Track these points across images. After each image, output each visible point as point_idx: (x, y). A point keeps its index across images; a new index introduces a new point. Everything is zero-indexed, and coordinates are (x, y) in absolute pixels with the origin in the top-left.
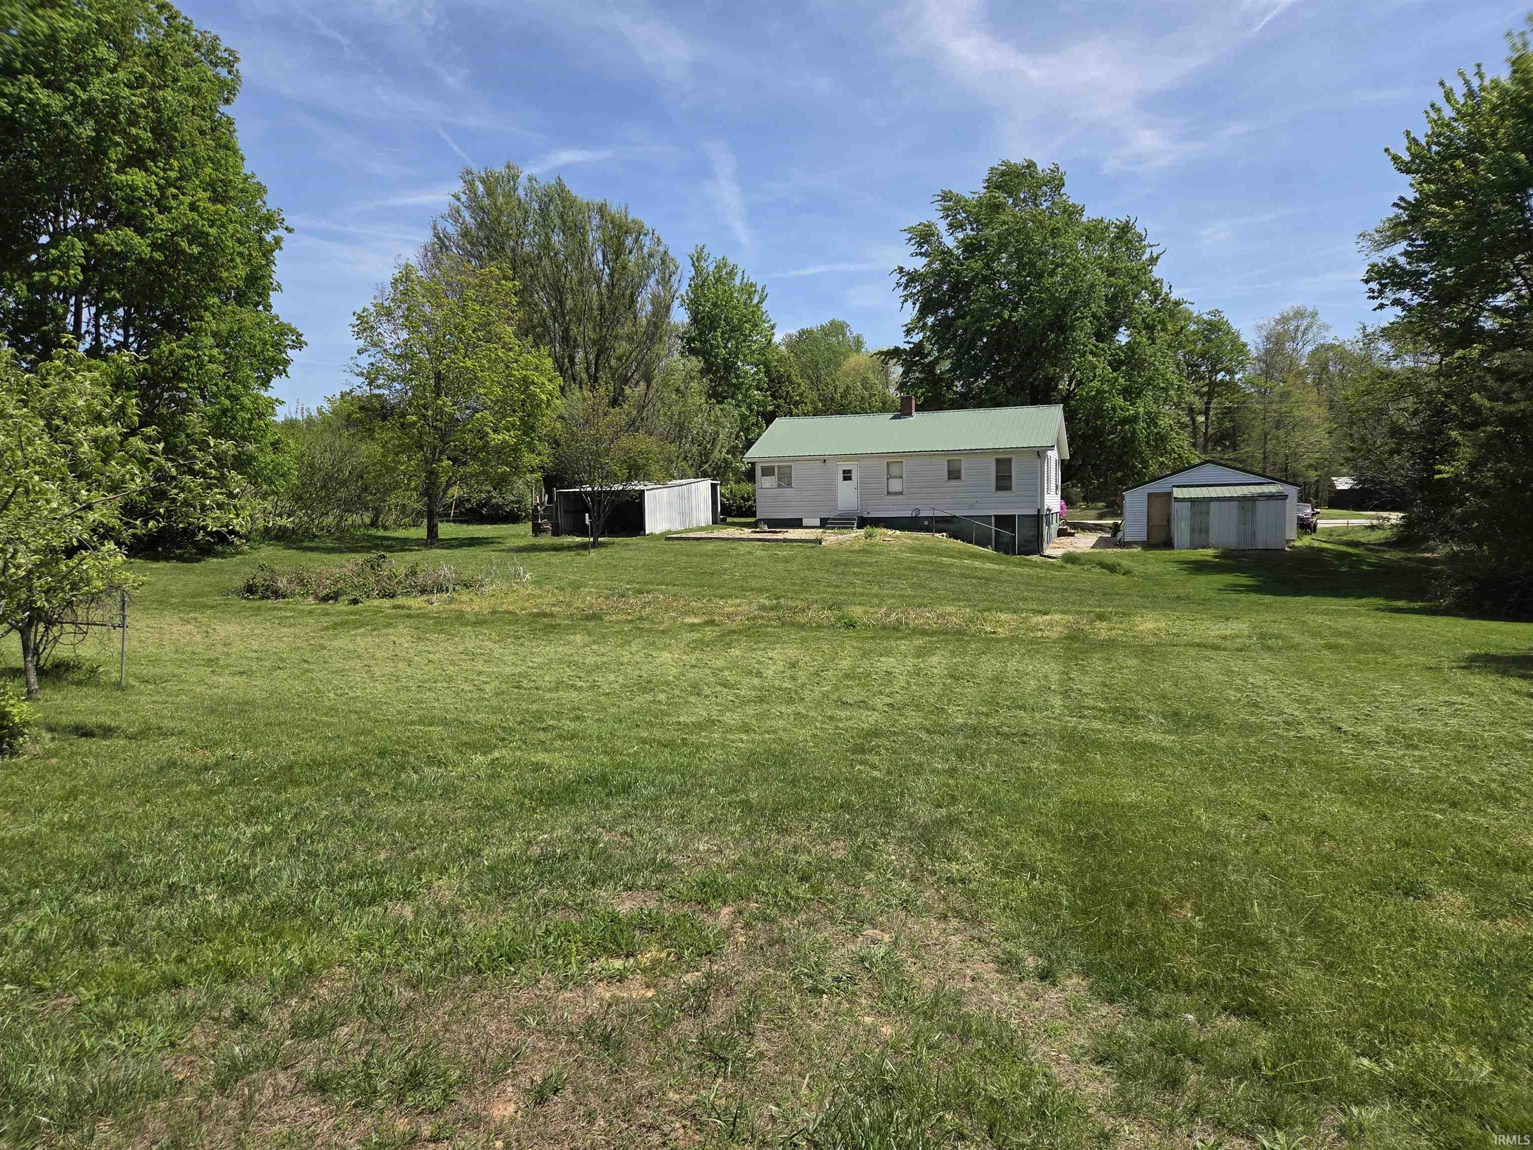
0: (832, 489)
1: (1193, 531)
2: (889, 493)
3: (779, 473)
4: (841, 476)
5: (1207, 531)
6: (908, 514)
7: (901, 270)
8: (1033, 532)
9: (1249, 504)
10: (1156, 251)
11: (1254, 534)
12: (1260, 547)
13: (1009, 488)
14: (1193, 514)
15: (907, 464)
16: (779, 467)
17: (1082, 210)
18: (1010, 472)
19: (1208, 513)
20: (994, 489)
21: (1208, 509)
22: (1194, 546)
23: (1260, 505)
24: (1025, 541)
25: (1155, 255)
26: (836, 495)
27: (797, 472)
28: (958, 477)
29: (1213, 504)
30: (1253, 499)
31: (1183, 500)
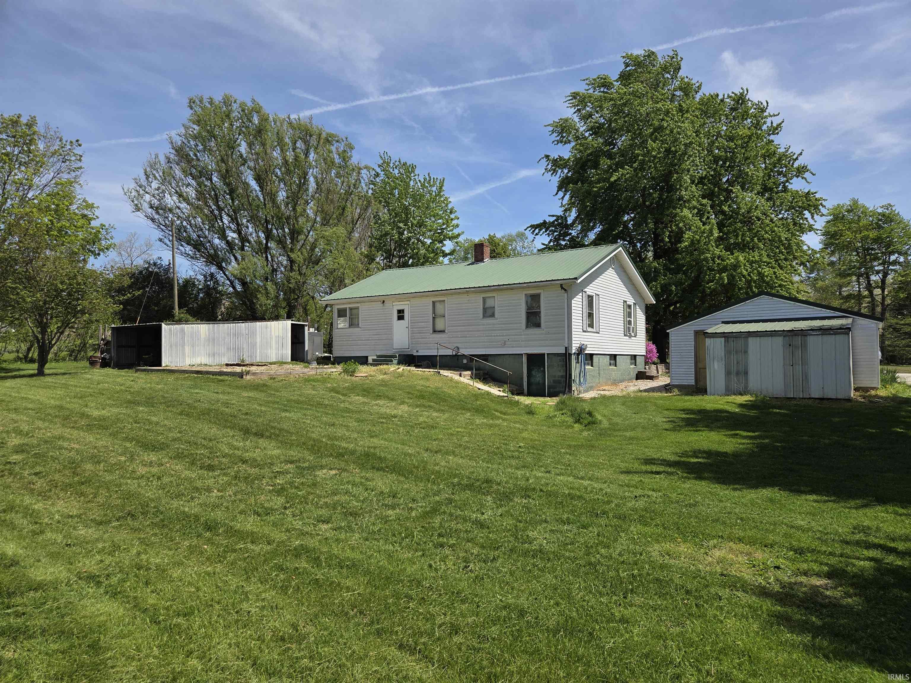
0: (390, 329)
1: (728, 373)
2: (435, 331)
3: (351, 315)
4: (395, 315)
5: (746, 373)
6: (449, 352)
7: (547, 157)
8: (562, 373)
9: (798, 340)
10: (776, 121)
11: (805, 377)
12: (816, 393)
13: (538, 325)
14: (728, 352)
15: (450, 302)
16: (351, 309)
17: (699, 87)
18: (539, 307)
19: (746, 352)
20: (524, 326)
21: (746, 345)
22: (729, 392)
23: (813, 341)
24: (554, 381)
25: (775, 125)
26: (392, 334)
27: (364, 311)
28: (493, 315)
29: (751, 341)
30: (802, 333)
31: (715, 335)
